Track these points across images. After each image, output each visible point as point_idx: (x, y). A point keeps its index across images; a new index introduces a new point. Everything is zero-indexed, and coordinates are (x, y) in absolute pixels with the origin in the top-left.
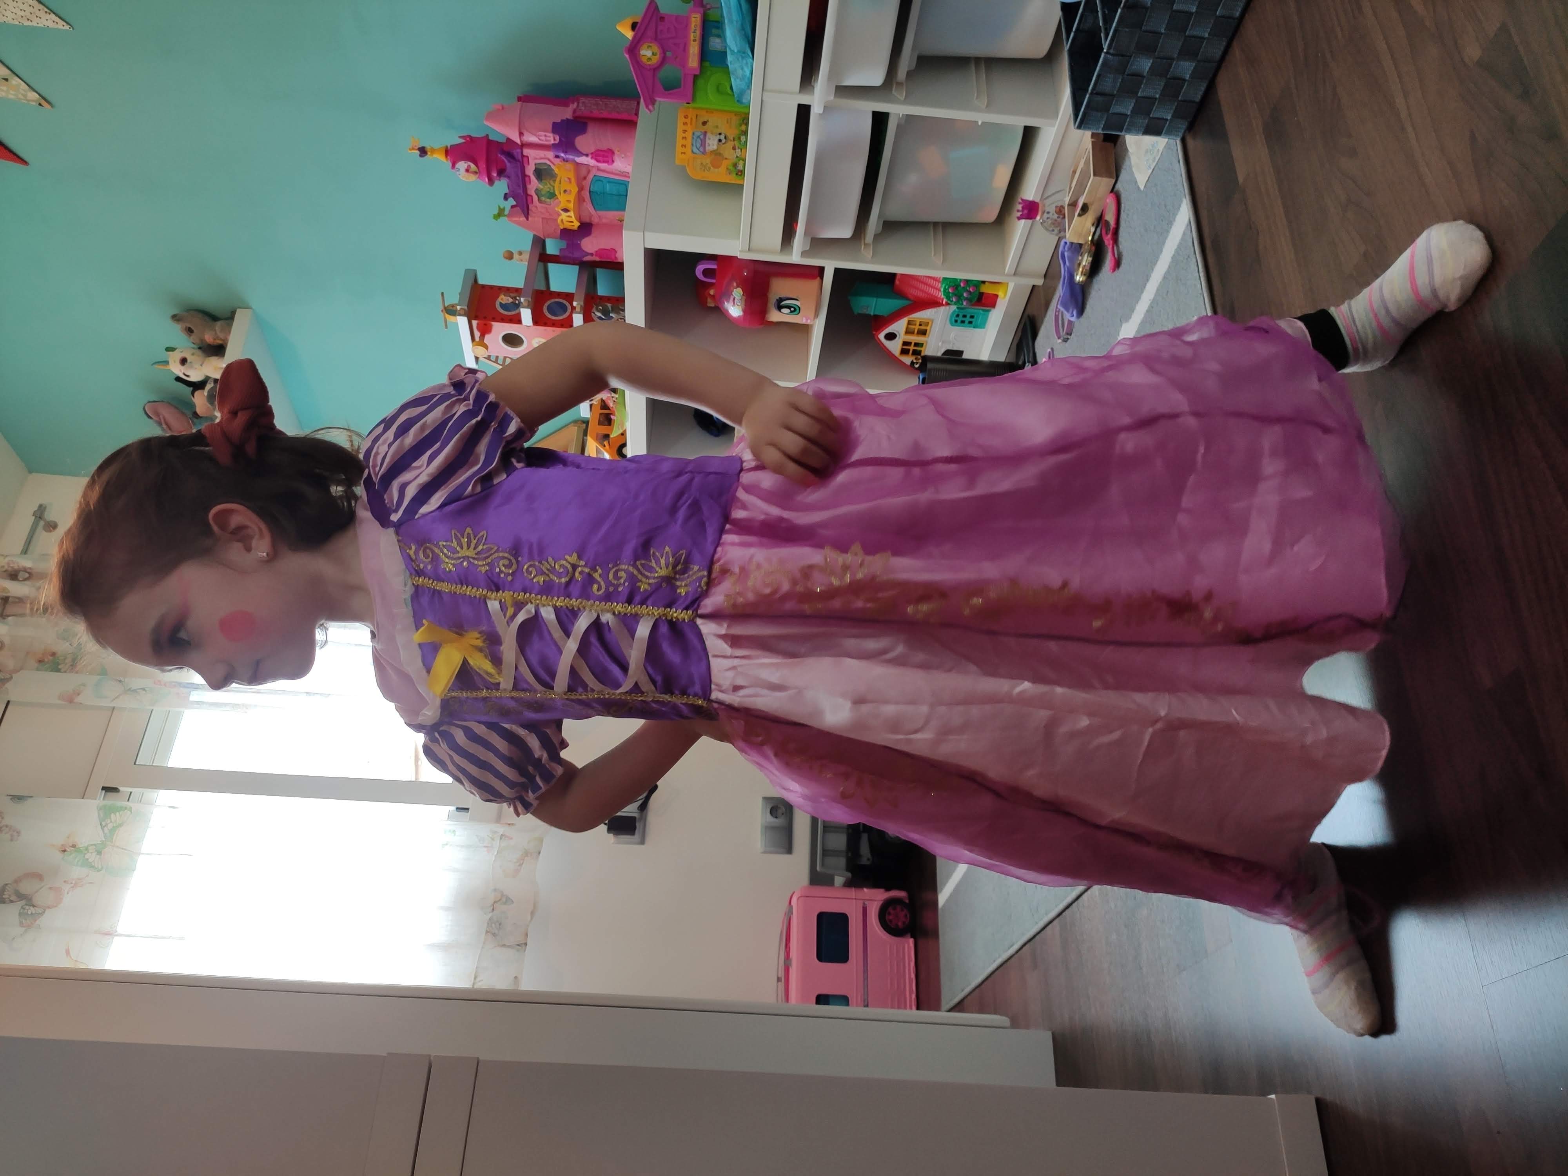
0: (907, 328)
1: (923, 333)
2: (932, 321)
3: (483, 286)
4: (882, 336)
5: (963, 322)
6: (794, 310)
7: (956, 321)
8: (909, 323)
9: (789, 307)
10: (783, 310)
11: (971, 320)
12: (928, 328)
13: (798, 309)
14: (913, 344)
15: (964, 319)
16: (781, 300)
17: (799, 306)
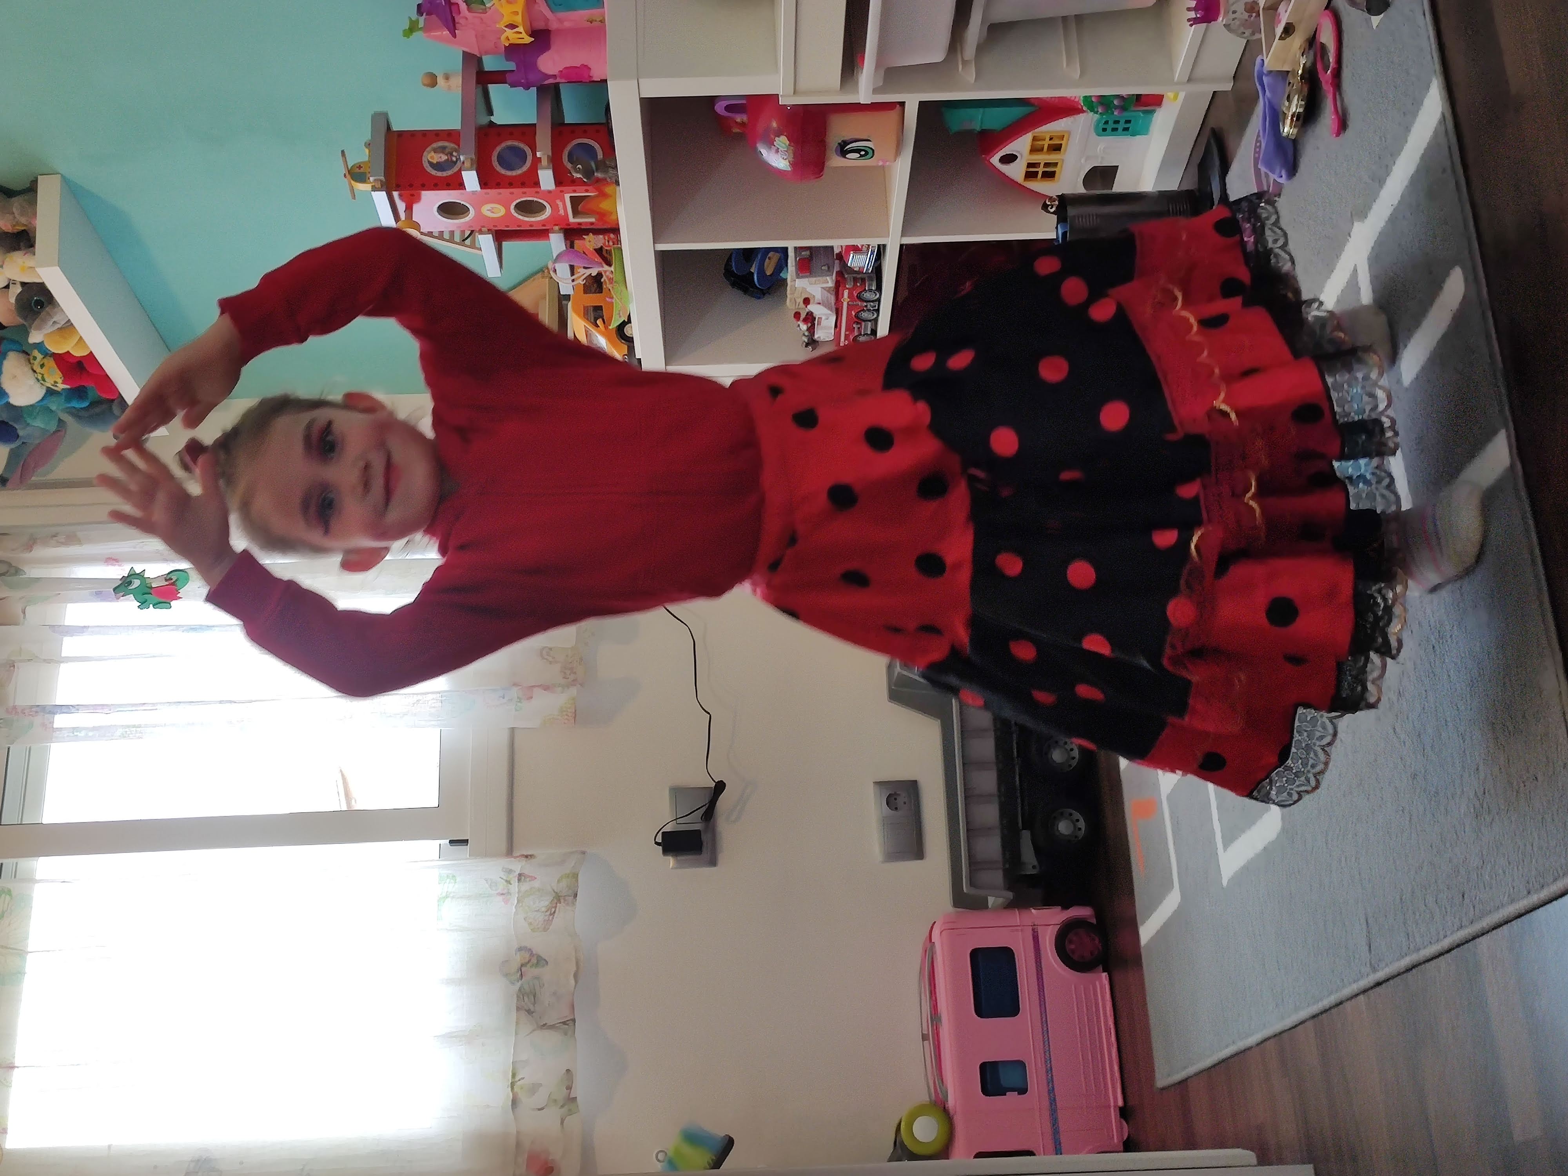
0: (1032, 146)
1: (1057, 148)
2: (1069, 133)
3: (401, 134)
4: (995, 160)
5: (1115, 130)
6: (865, 153)
7: (1104, 130)
8: (1035, 139)
9: (857, 151)
10: (849, 156)
11: (1127, 126)
12: (1063, 143)
13: (870, 152)
14: (1042, 165)
15: (1116, 126)
16: (845, 143)
17: (873, 148)
